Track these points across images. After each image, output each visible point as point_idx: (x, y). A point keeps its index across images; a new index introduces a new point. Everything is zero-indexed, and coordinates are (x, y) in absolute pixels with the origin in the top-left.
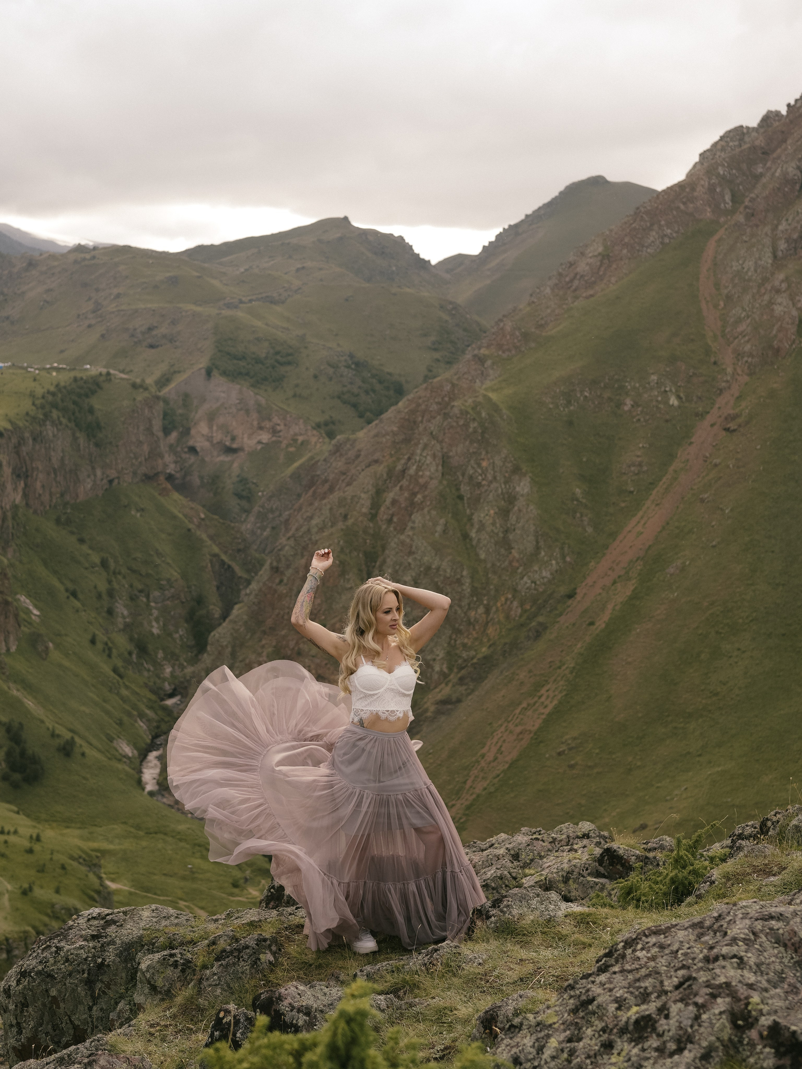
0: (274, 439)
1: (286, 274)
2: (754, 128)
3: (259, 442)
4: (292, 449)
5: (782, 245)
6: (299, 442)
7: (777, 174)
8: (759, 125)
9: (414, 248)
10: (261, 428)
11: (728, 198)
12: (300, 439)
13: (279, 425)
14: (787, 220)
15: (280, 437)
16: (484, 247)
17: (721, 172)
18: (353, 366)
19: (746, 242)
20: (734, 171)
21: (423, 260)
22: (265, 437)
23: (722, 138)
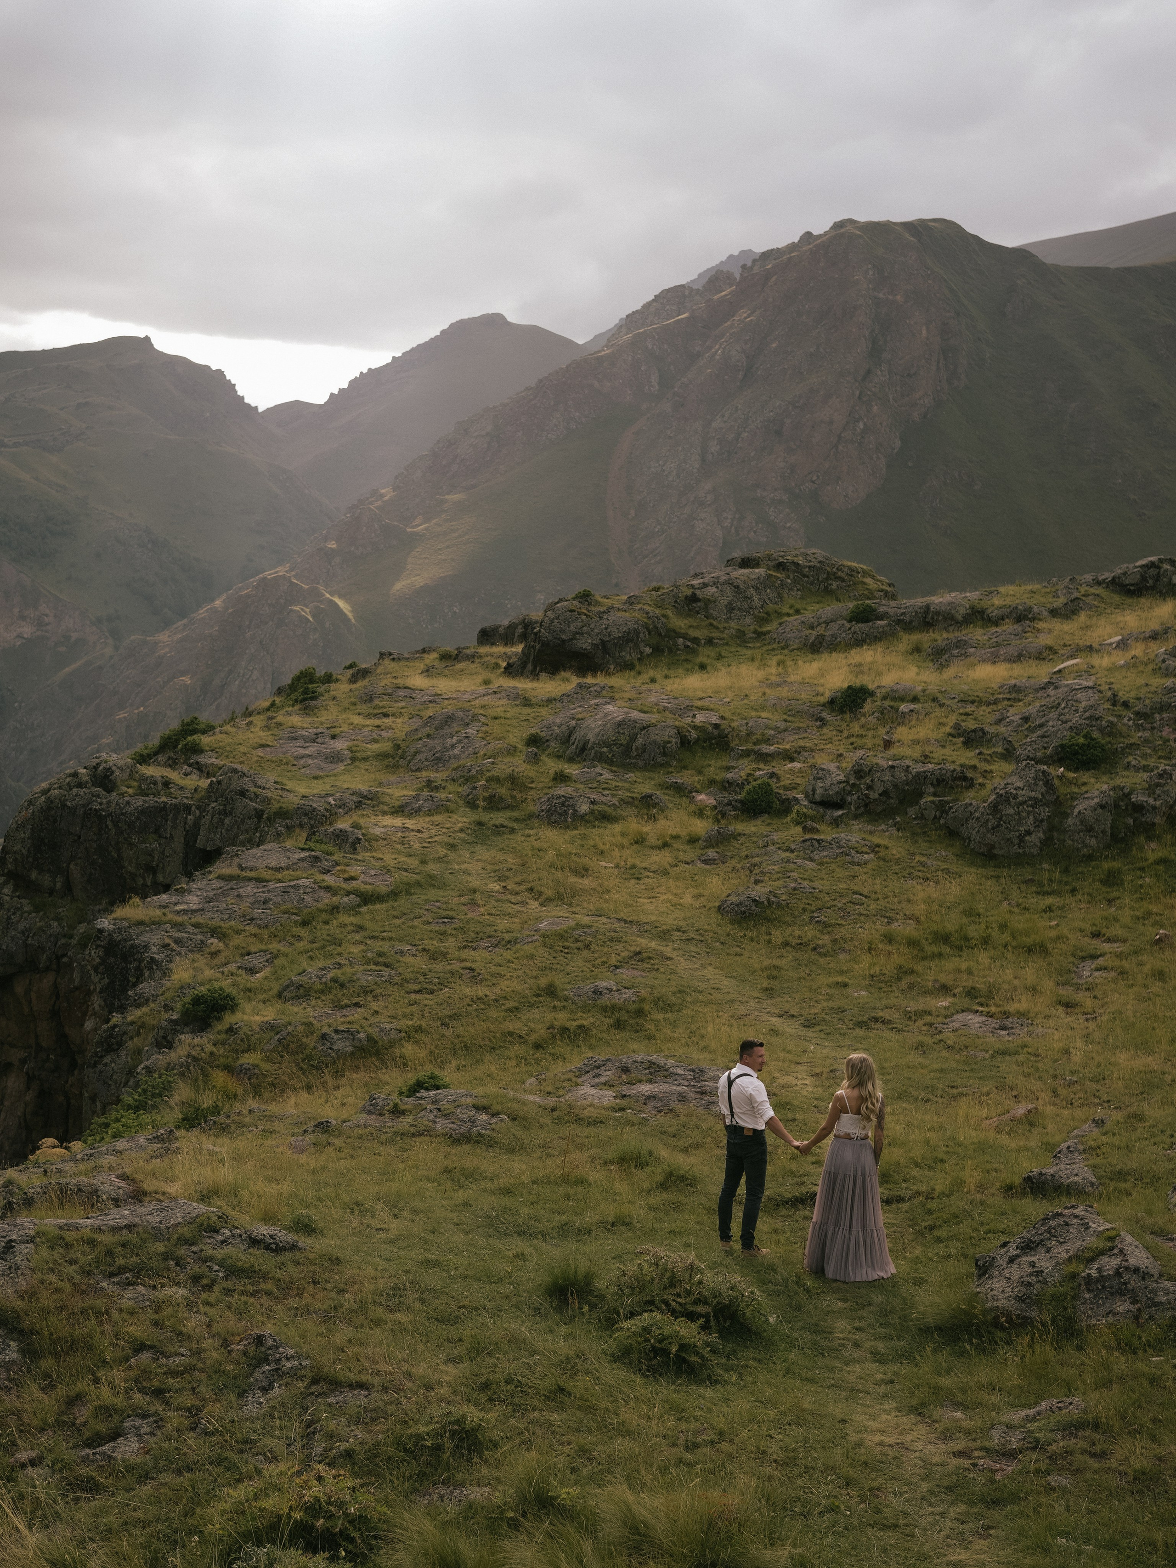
0: (39, 633)
1: (62, 409)
2: (698, 290)
3: (20, 636)
4: (63, 649)
5: (714, 447)
6: (73, 640)
7: (717, 357)
8: (704, 286)
9: (237, 388)
10: (23, 618)
11: (654, 380)
12: (74, 636)
13: (47, 615)
14: (723, 416)
15: (47, 631)
16: (332, 395)
17: (650, 346)
18: (150, 546)
19: (670, 437)
20: (666, 346)
21: (249, 405)
22: (27, 630)
23: (657, 297)
